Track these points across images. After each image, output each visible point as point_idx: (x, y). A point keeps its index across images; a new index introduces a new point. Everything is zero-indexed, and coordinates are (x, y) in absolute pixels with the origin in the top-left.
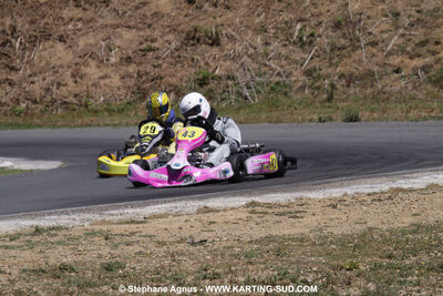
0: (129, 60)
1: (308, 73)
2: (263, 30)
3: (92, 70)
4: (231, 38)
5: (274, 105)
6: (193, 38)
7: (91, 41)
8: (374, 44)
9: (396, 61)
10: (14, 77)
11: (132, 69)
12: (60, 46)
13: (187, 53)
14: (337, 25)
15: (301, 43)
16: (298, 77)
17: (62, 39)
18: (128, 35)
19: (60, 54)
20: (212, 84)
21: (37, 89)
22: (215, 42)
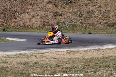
0: (42, 18)
1: (81, 23)
2: (71, 13)
3: (34, 20)
4: (64, 14)
5: (73, 29)
6: (56, 14)
7: (34, 13)
8: (95, 17)
9: (100, 21)
10: (16, 21)
11: (42, 20)
12: (27, 14)
13: (54, 17)
14: (88, 13)
15: (80, 16)
16: (79, 23)
17: (27, 13)
18: (42, 13)
19: (27, 16)
20: (60, 24)
21: (21, 23)
22: (61, 15)
